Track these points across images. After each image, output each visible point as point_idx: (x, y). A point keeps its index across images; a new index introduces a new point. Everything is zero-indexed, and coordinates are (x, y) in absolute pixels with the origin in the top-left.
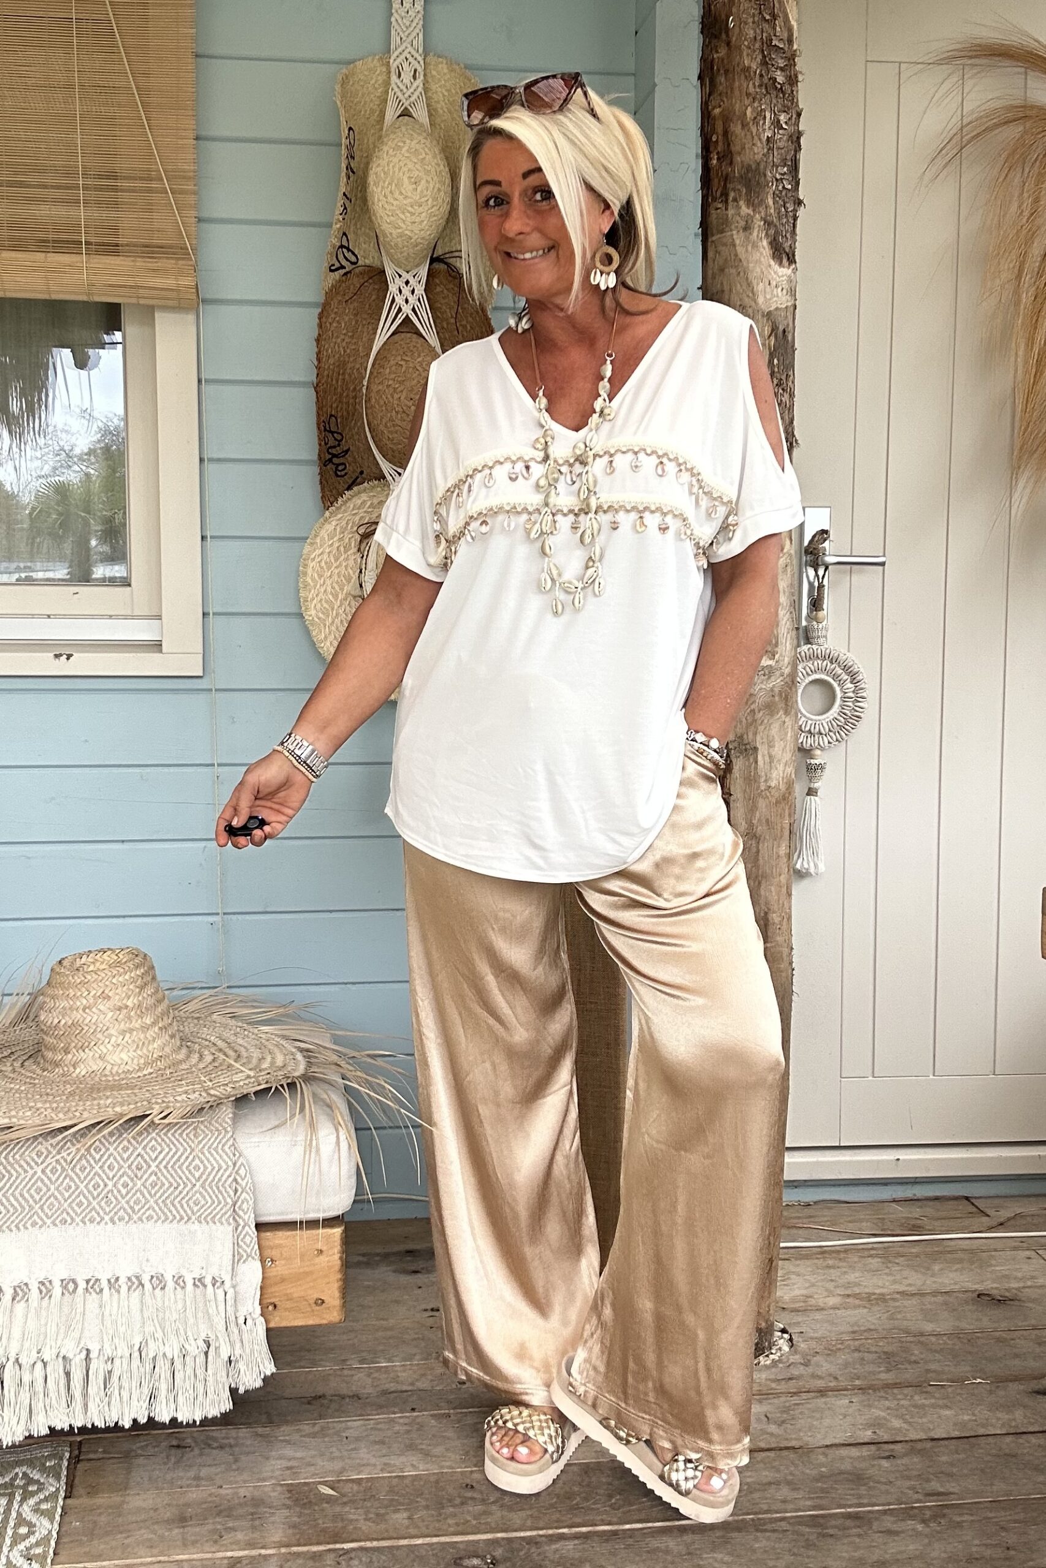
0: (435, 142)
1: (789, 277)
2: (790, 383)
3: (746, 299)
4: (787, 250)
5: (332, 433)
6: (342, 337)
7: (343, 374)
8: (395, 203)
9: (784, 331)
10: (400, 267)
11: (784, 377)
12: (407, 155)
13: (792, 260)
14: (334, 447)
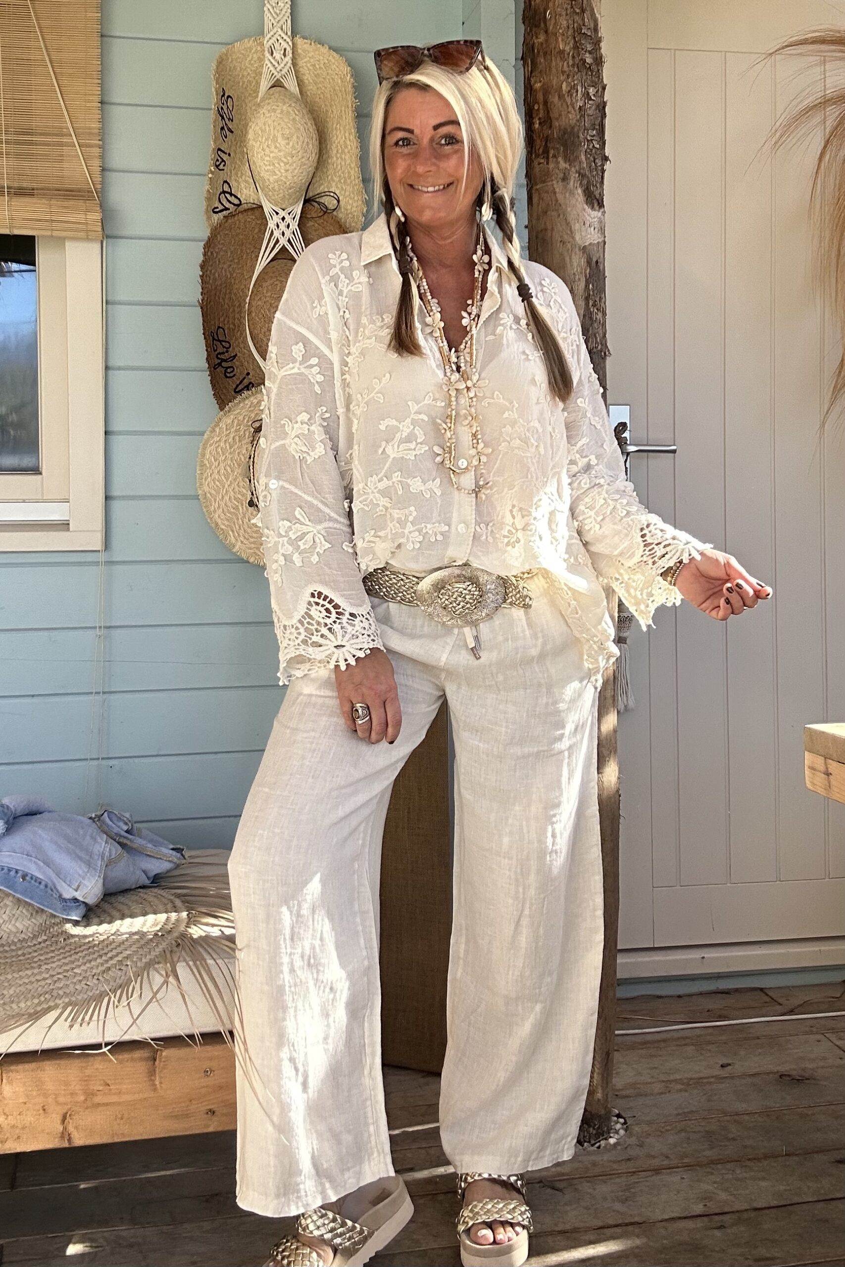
0: (303, 106)
1: (600, 218)
2: (603, 305)
3: (565, 237)
4: (598, 196)
5: (220, 341)
6: (228, 263)
7: (230, 293)
8: (271, 155)
9: (597, 262)
10: (276, 205)
11: (597, 299)
12: (279, 116)
13: (601, 205)
14: (223, 353)
